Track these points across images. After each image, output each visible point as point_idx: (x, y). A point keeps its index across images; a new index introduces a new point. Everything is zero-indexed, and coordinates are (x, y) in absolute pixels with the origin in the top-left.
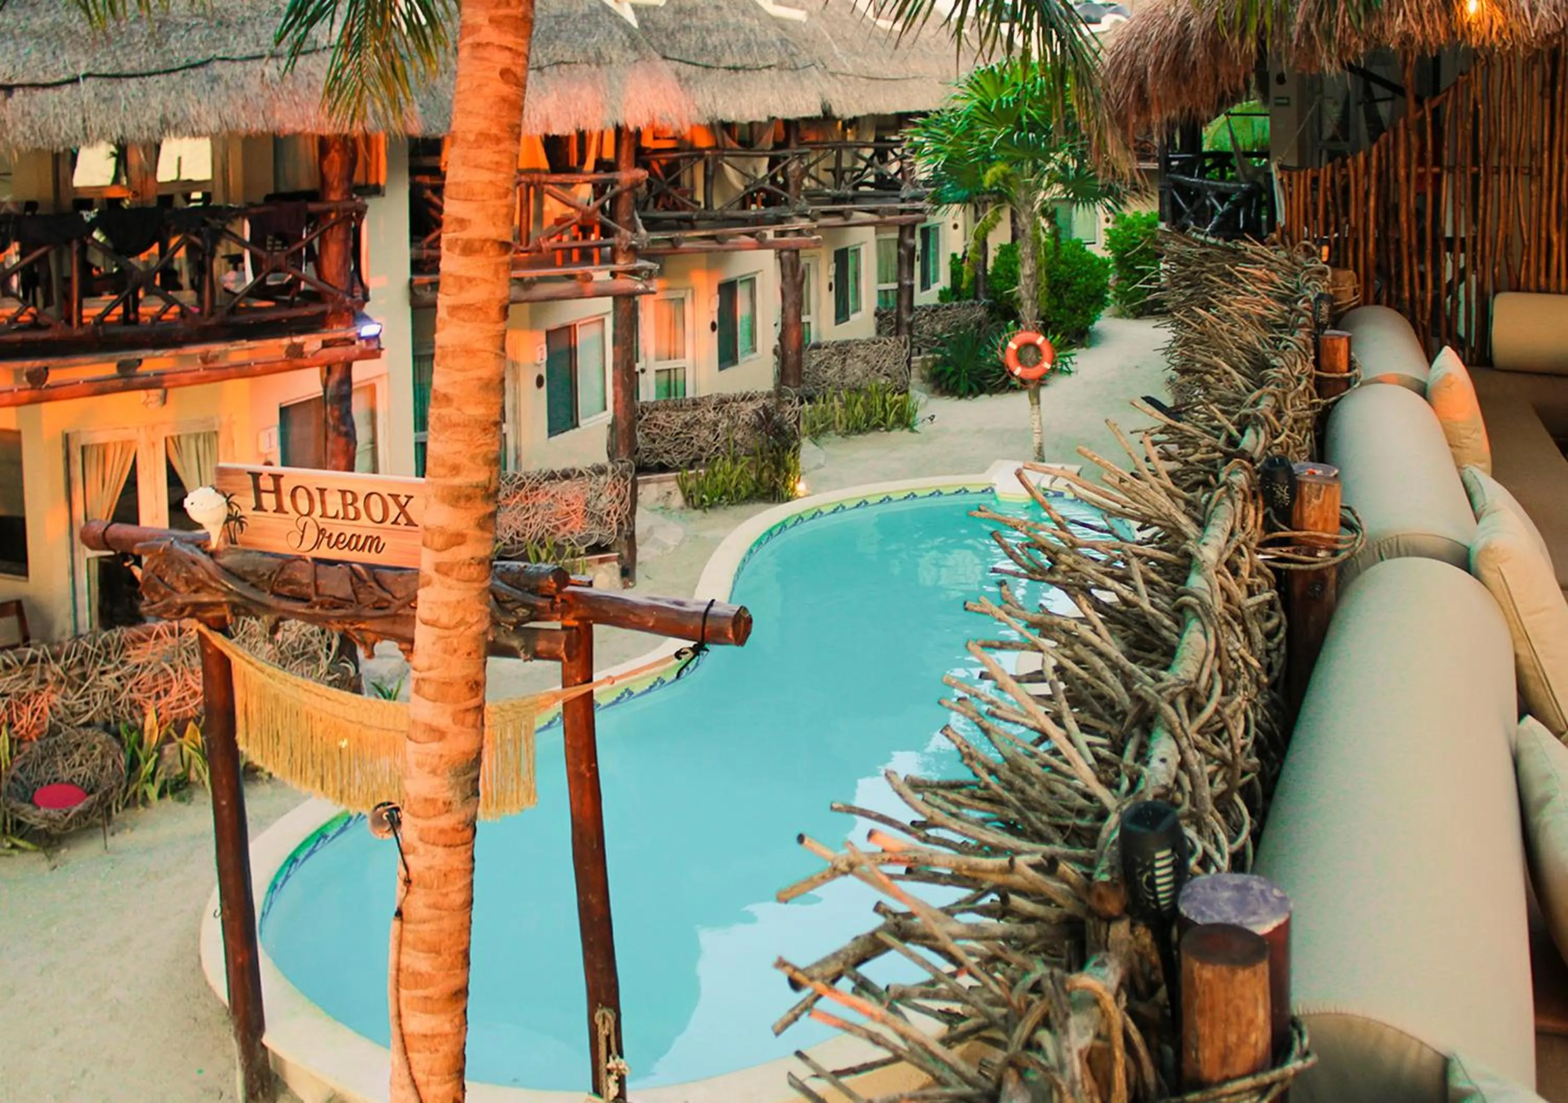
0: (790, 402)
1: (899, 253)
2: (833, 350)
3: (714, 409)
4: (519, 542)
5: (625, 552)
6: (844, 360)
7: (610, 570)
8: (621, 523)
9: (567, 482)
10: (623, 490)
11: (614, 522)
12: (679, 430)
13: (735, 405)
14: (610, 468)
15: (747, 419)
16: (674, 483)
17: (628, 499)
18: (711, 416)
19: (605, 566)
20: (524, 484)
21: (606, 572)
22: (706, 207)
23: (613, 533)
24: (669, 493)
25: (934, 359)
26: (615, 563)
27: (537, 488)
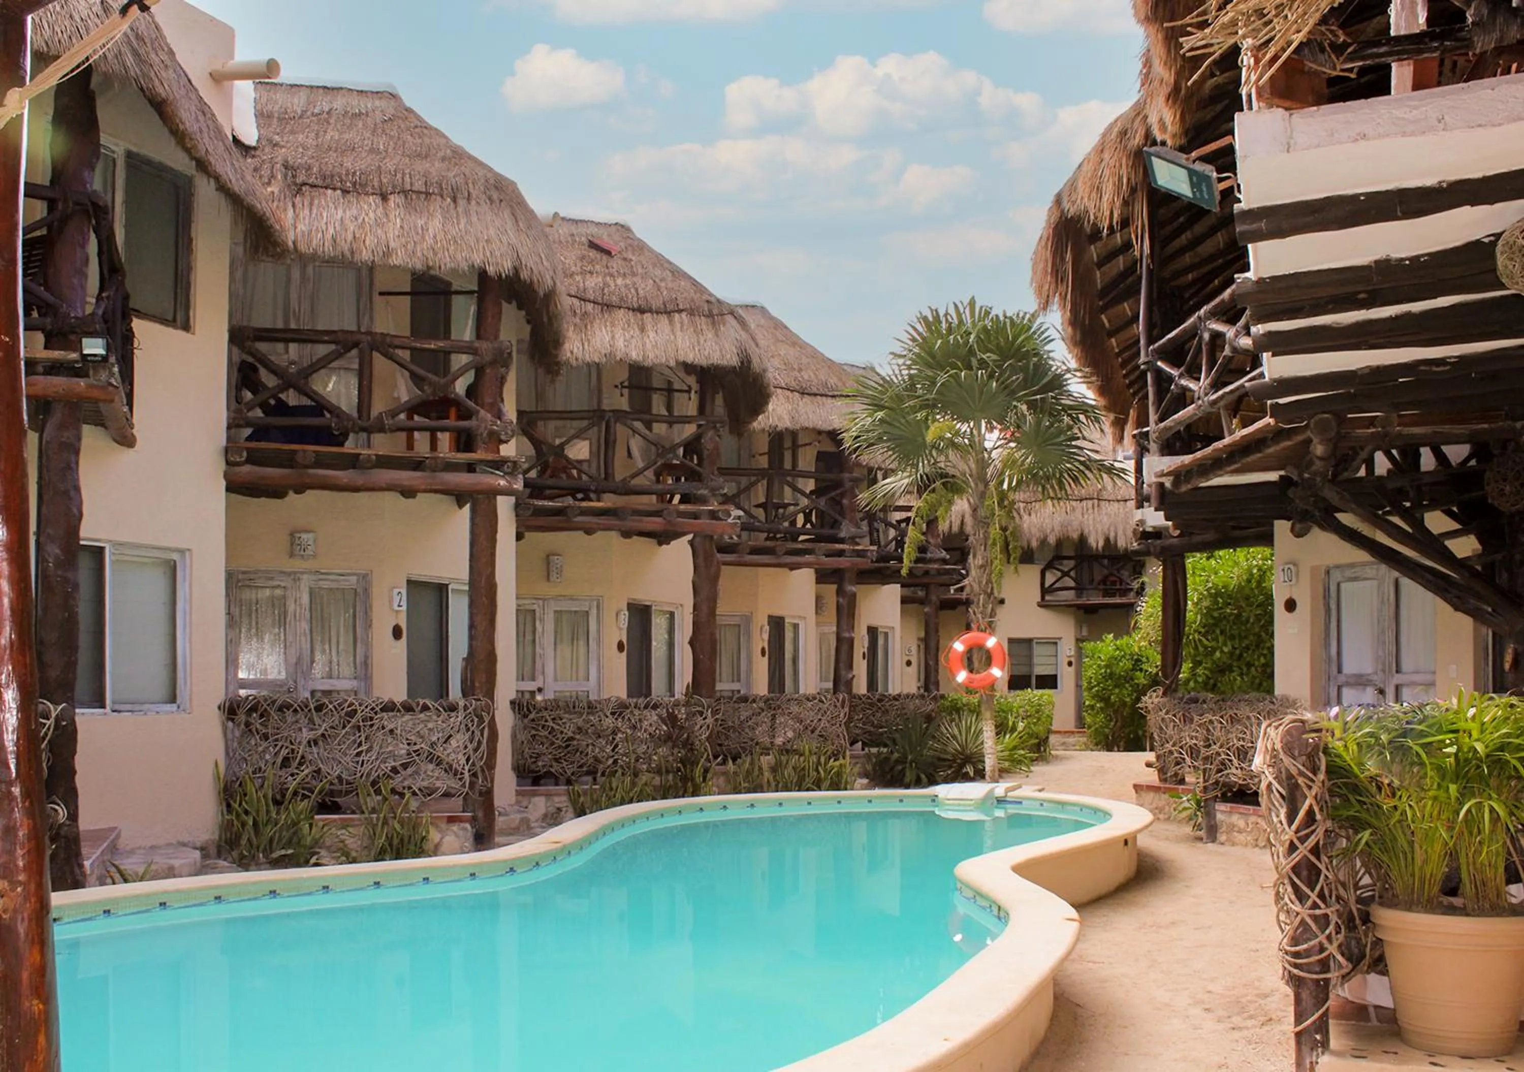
0: (701, 713)
1: (838, 602)
2: (762, 705)
3: (613, 714)
4: (348, 783)
5: (480, 814)
6: (774, 717)
7: (461, 833)
8: (474, 775)
9: (407, 717)
10: (478, 733)
11: (466, 772)
12: (570, 734)
13: (636, 712)
14: (462, 703)
15: (651, 730)
16: (564, 798)
17: (484, 746)
18: (609, 722)
19: (455, 828)
20: (355, 711)
21: (457, 836)
22: (606, 478)
23: (464, 786)
24: (559, 809)
25: (879, 753)
26: (468, 826)
27: (371, 719)
